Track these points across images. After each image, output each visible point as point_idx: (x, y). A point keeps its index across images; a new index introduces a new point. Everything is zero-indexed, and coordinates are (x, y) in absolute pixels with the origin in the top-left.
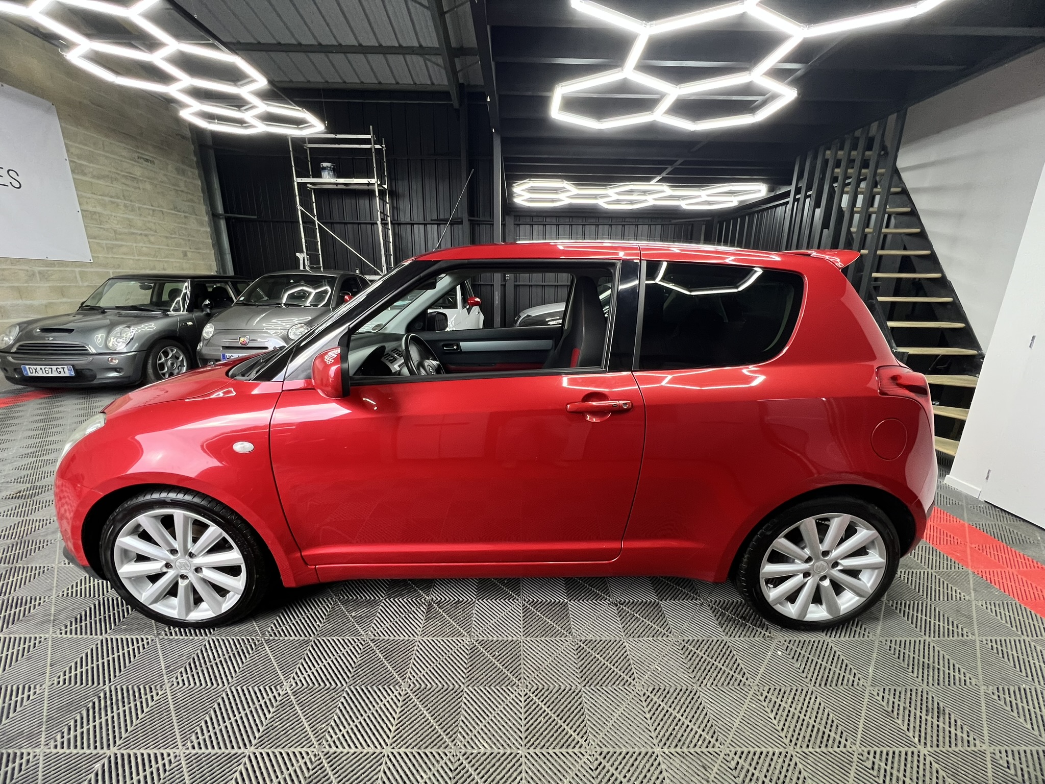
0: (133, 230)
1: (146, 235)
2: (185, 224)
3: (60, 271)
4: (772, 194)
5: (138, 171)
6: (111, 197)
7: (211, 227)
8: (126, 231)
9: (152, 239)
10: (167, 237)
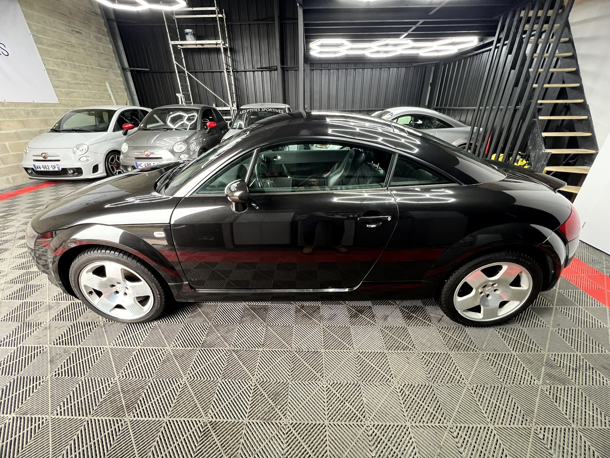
0: (78, 81)
1: (86, 85)
2: (107, 76)
3: (43, 109)
4: (482, 43)
5: (73, 40)
6: (62, 59)
7: (122, 77)
8: (74, 82)
9: (90, 86)
10: (98, 85)
